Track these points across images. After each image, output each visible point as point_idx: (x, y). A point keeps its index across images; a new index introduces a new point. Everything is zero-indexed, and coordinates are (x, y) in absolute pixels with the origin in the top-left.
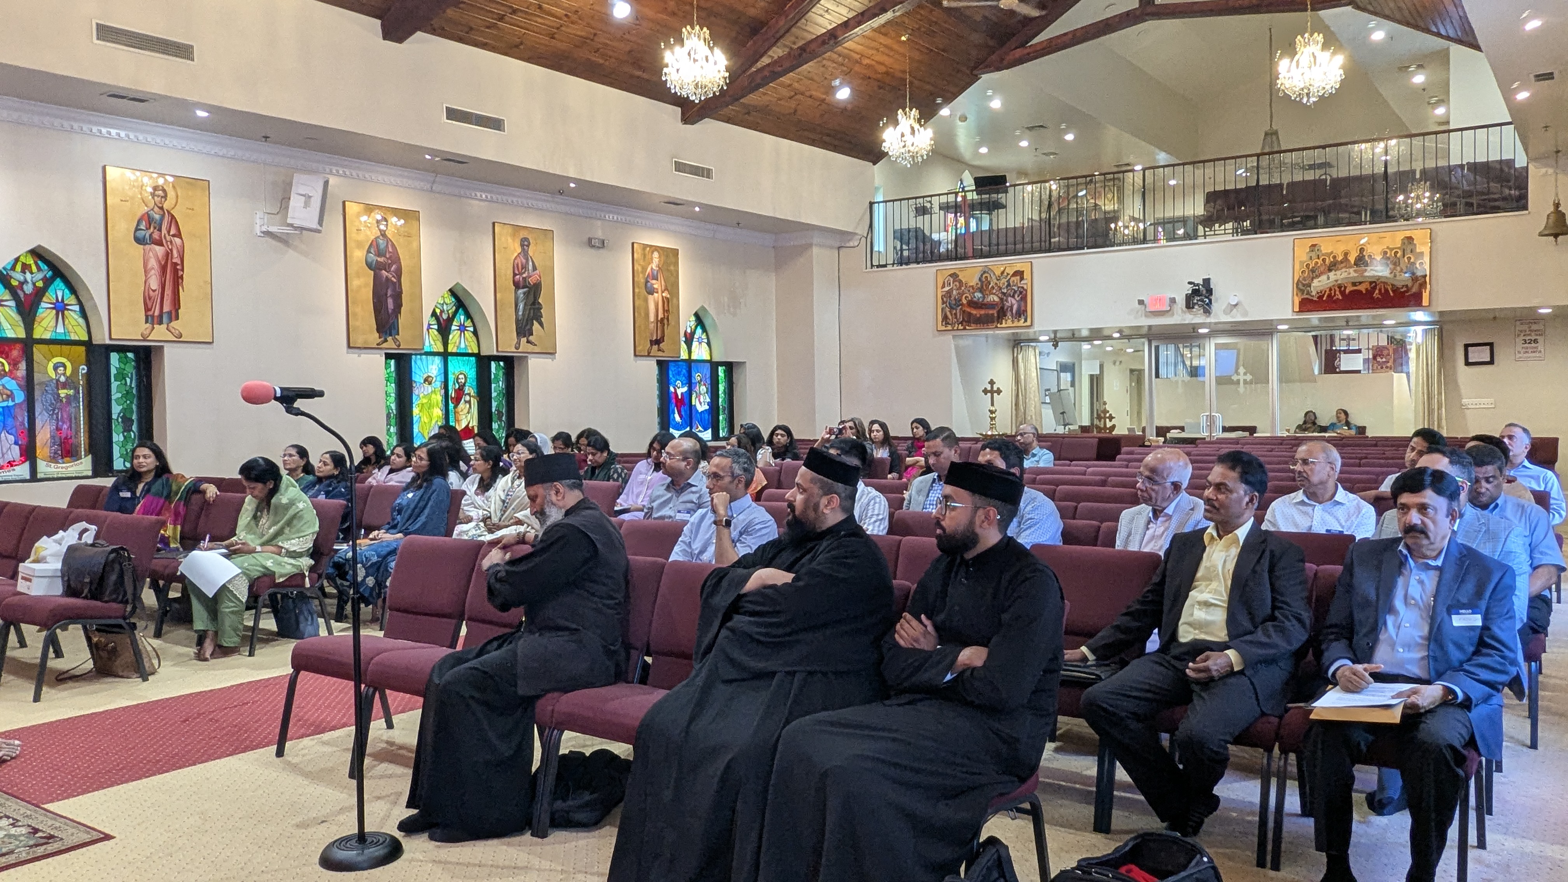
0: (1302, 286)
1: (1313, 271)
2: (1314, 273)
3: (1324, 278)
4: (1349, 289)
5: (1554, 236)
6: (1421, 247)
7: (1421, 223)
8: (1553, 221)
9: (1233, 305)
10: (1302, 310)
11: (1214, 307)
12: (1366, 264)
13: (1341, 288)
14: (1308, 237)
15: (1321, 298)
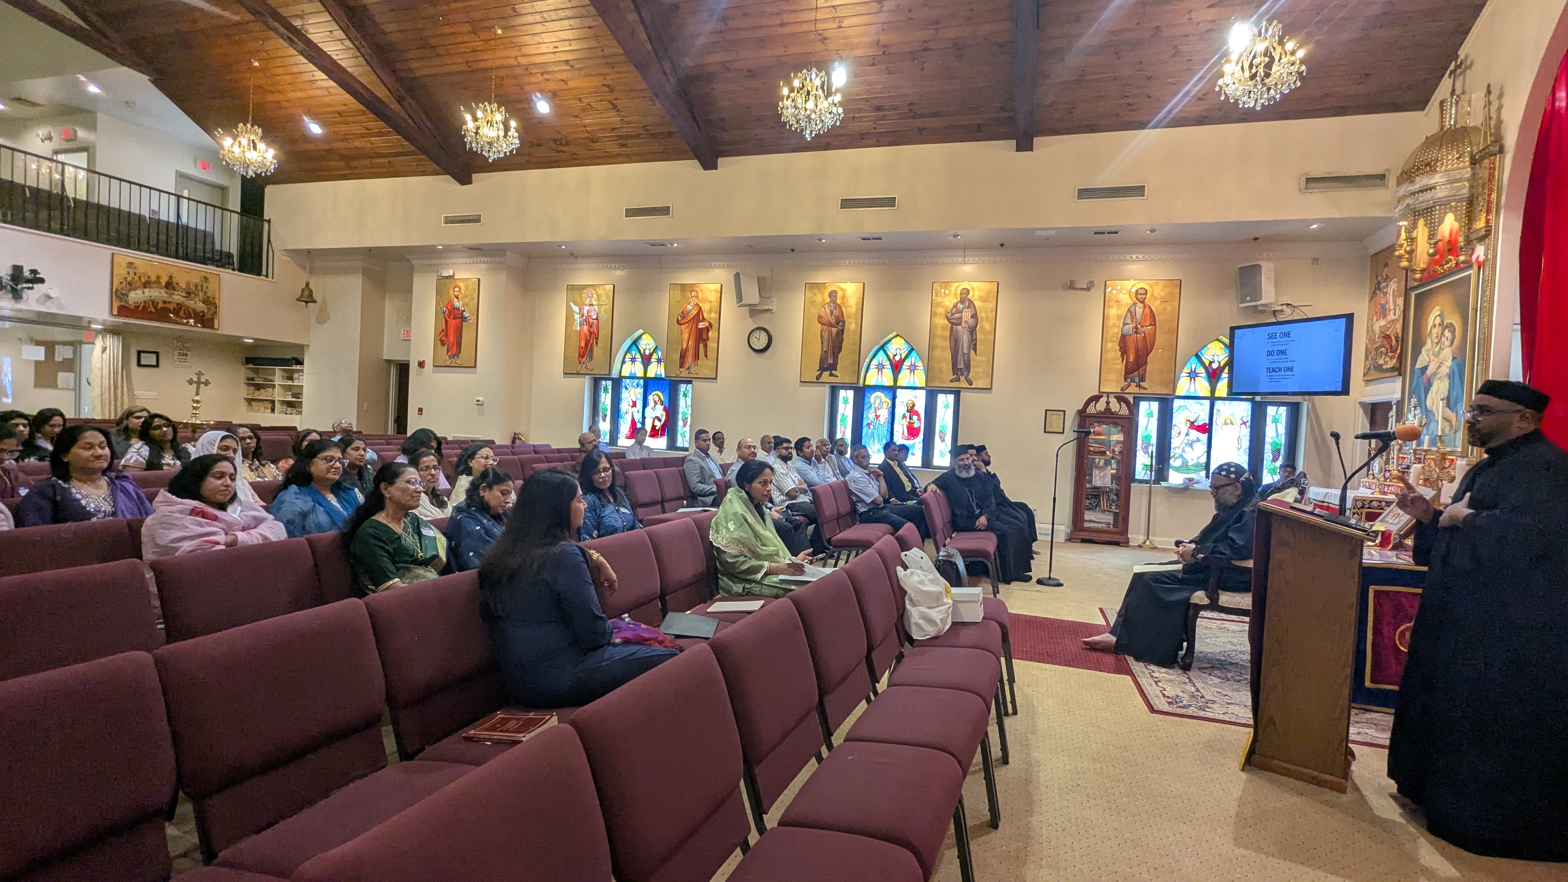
0: (118, 294)
1: (130, 284)
3: (139, 292)
4: (160, 305)
5: (307, 302)
6: (212, 285)
7: (211, 269)
8: (306, 293)
9: (49, 297)
10: (120, 315)
11: (26, 294)
12: (174, 289)
13: (154, 303)
14: (126, 255)
15: (137, 307)
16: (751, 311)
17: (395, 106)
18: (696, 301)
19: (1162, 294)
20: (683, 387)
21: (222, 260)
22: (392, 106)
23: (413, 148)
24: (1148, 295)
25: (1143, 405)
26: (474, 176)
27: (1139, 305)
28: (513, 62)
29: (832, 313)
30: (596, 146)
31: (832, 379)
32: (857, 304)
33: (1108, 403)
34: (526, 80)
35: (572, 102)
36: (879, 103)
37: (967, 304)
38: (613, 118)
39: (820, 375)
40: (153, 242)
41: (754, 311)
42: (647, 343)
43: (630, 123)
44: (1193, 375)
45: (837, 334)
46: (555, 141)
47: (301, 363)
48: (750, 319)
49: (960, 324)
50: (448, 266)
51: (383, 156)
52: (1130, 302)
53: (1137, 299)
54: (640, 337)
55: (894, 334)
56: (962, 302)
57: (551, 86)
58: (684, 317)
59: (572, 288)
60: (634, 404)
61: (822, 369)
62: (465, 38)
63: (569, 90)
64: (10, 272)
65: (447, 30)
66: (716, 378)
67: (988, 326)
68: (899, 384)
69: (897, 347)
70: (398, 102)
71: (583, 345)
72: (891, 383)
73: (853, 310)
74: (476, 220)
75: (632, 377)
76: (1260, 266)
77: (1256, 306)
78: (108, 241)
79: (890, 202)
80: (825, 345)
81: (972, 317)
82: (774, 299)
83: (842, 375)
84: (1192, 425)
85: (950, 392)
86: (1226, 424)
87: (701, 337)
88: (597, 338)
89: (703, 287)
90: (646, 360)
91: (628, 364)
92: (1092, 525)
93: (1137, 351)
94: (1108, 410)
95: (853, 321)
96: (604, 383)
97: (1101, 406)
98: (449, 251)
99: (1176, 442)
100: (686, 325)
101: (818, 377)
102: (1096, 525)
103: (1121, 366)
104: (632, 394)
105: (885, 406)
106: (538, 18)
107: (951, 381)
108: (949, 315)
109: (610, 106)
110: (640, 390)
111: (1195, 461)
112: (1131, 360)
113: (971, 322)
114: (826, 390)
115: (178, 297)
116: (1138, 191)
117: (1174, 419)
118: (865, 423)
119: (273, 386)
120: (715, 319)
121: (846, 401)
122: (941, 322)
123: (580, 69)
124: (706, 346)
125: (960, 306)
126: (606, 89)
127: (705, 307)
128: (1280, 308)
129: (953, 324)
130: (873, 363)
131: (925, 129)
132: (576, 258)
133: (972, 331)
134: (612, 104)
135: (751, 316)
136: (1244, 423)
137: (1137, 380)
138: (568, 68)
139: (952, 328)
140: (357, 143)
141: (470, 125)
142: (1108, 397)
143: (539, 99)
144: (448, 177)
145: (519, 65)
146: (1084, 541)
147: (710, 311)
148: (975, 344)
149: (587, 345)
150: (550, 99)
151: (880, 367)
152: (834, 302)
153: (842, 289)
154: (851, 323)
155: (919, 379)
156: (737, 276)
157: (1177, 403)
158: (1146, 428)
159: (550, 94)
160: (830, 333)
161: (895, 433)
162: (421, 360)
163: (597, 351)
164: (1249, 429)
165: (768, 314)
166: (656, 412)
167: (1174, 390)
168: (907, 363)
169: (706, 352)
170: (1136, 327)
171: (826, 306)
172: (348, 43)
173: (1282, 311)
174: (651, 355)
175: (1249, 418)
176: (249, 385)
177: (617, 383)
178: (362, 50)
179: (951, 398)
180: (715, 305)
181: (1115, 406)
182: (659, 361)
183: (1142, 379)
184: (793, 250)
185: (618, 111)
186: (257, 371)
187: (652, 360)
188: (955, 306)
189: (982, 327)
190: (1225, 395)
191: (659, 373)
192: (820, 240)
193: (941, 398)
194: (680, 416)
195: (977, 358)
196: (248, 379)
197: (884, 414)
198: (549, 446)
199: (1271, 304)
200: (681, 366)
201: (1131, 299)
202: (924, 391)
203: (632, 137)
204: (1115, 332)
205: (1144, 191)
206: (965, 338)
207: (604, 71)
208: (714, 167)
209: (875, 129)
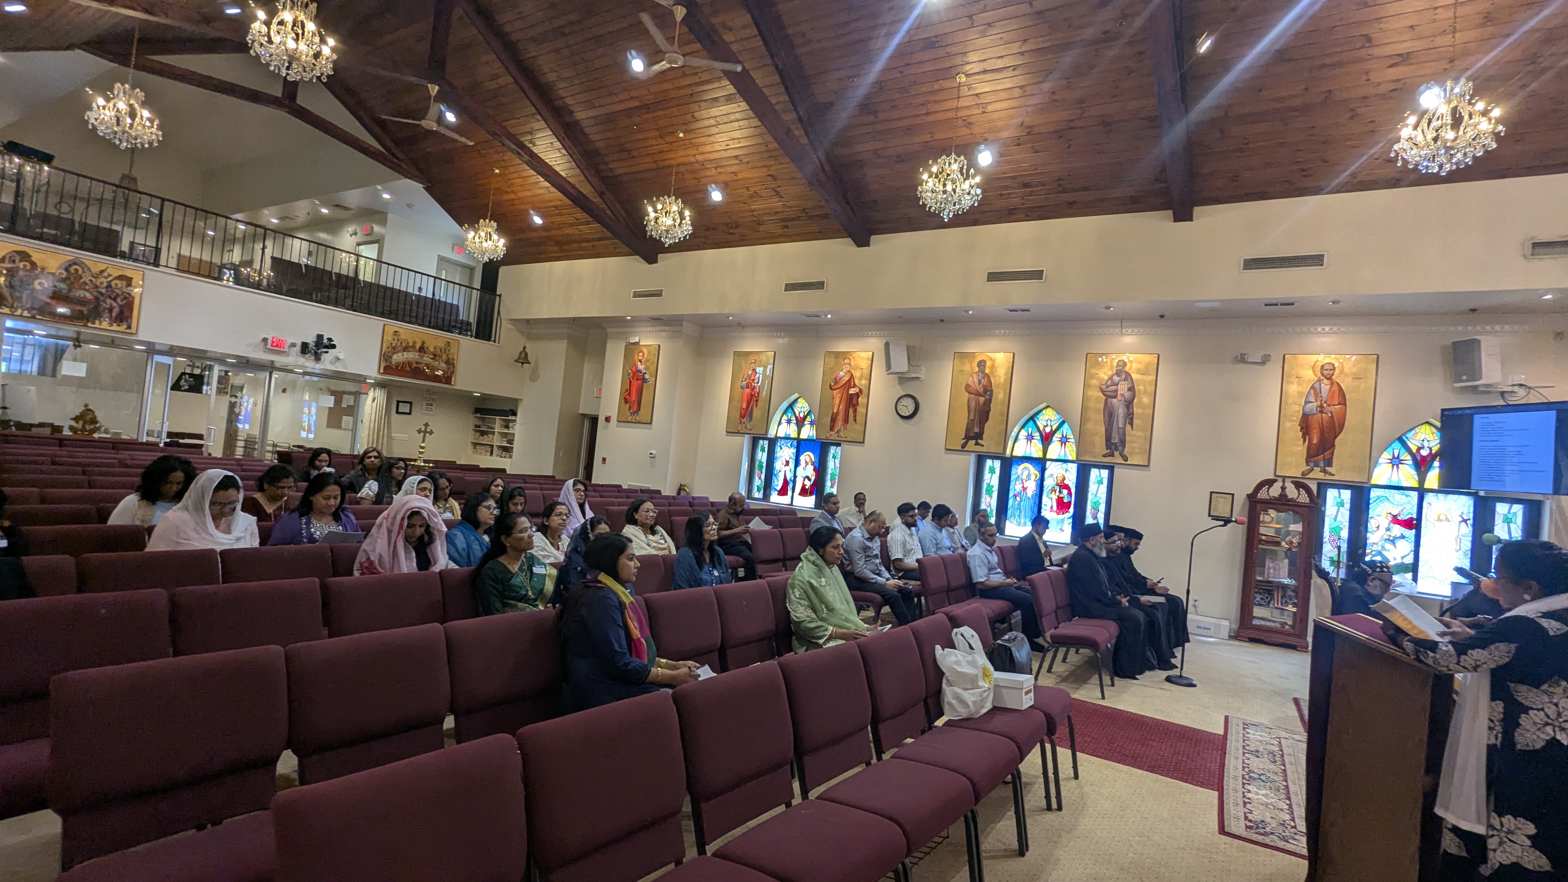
0: (385, 357)
1: (394, 348)
2: (394, 350)
3: (400, 354)
4: (414, 365)
5: (523, 363)
6: (453, 349)
7: (455, 336)
8: (523, 356)
9: (338, 359)
10: (385, 373)
11: (324, 357)
12: (425, 353)
13: (410, 364)
14: (394, 325)
15: (397, 367)
16: (900, 378)
17: (597, 200)
18: (847, 368)
19: (1354, 370)
20: (832, 450)
21: (463, 328)
22: (595, 200)
23: (609, 234)
24: (1337, 371)
25: (1332, 494)
26: (660, 256)
27: (1325, 381)
28: (692, 159)
29: (980, 382)
30: (762, 228)
31: (978, 448)
32: (1006, 373)
33: (1283, 488)
34: (702, 174)
35: (740, 191)
36: (1027, 180)
37: (1123, 377)
38: (776, 204)
39: (966, 443)
40: (414, 314)
41: (903, 379)
42: (802, 407)
43: (791, 207)
44: (1396, 462)
45: (985, 403)
46: (727, 224)
47: (514, 414)
48: (899, 387)
49: (1115, 397)
50: (634, 334)
51: (588, 241)
52: (1314, 378)
53: (1323, 375)
54: (796, 401)
55: (1044, 405)
56: (1118, 374)
57: (724, 178)
58: (836, 383)
59: (737, 354)
60: (787, 463)
61: (968, 438)
62: (654, 142)
63: (738, 180)
64: (315, 340)
65: (639, 136)
66: (863, 442)
67: (1146, 400)
68: (1048, 457)
69: (1048, 418)
70: (600, 196)
71: (744, 406)
72: (1040, 455)
73: (1002, 380)
74: (658, 294)
75: (787, 438)
76: (1479, 341)
77: (1476, 386)
78: (382, 315)
79: (1037, 275)
80: (972, 413)
81: (1129, 390)
82: (923, 368)
83: (988, 444)
84: (1395, 520)
85: (1104, 467)
86: (1439, 520)
87: (852, 402)
88: (757, 401)
89: (855, 355)
90: (800, 423)
91: (784, 425)
92: (1263, 623)
93: (1322, 432)
94: (1283, 495)
95: (1002, 391)
96: (761, 442)
97: (1275, 491)
98: (636, 321)
99: (1375, 538)
100: (837, 391)
101: (963, 446)
102: (1268, 624)
103: (1301, 449)
104: (785, 453)
105: (1033, 477)
106: (712, 122)
107: (1104, 456)
108: (1104, 387)
109: (774, 193)
110: (794, 450)
111: (1399, 561)
112: (1315, 442)
113: (1128, 394)
114: (972, 458)
115: (427, 359)
116: (1317, 260)
117: (1370, 511)
118: (1011, 494)
119: (493, 433)
120: (865, 385)
121: (992, 471)
122: (1096, 394)
123: (748, 163)
124: (855, 411)
125: (1116, 378)
126: (770, 178)
127: (857, 374)
128: (1510, 389)
129: (1108, 397)
130: (1021, 433)
131: (1075, 202)
132: (743, 327)
133: (1129, 404)
134: (776, 191)
135: (900, 384)
136: (1465, 521)
137: (1322, 464)
138: (737, 162)
139: (1106, 401)
140: (568, 231)
141: (652, 215)
142: (1284, 482)
143: (714, 190)
144: (638, 257)
145: (697, 162)
146: (1252, 640)
147: (861, 378)
148: (1132, 419)
149: (748, 407)
150: (723, 189)
151: (1030, 438)
152: (983, 373)
153: (991, 359)
154: (999, 393)
155: (1070, 452)
156: (887, 345)
157: (1374, 493)
158: (1335, 519)
159: (723, 186)
160: (977, 402)
161: (1043, 506)
162: (608, 415)
163: (757, 413)
164: (1471, 528)
165: (917, 382)
166: (806, 472)
167: (1370, 478)
168: (1058, 435)
169: (855, 416)
170: (1321, 406)
171: (974, 375)
172: (564, 152)
173: (1512, 392)
174: (805, 417)
175: (1471, 516)
176: (476, 431)
177: (773, 442)
178: (574, 156)
179: (1105, 473)
180: (867, 372)
181: (1292, 492)
182: (812, 423)
183: (1329, 463)
184: (942, 321)
185: (781, 197)
186: (483, 420)
187: (806, 422)
188: (1111, 378)
189: (1140, 401)
190: (1435, 486)
191: (811, 434)
192: (967, 311)
193: (1094, 473)
194: (829, 477)
195: (1132, 432)
196: (476, 426)
197: (1032, 487)
198: (707, 498)
199: (1498, 384)
200: (832, 429)
201: (1315, 375)
202: (1075, 466)
203: (794, 219)
204: (1296, 410)
205: (1322, 260)
206: (1121, 411)
207: (769, 163)
208: (867, 244)
209: (1023, 204)
